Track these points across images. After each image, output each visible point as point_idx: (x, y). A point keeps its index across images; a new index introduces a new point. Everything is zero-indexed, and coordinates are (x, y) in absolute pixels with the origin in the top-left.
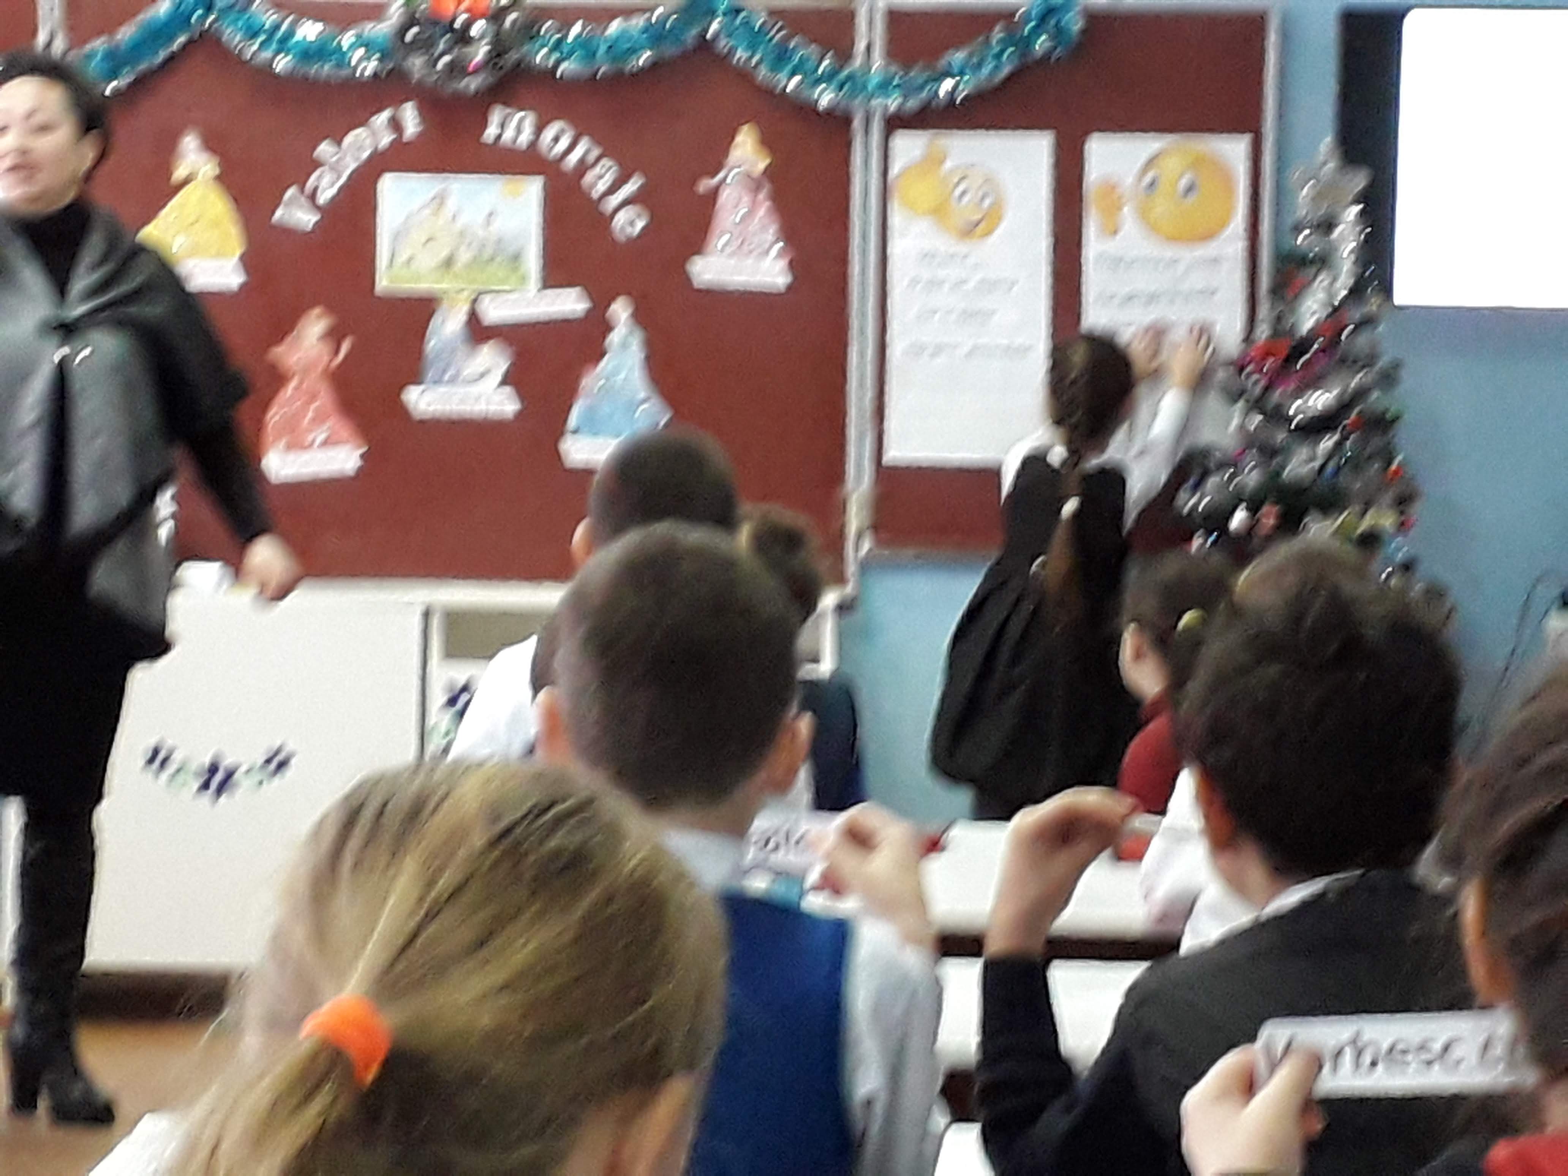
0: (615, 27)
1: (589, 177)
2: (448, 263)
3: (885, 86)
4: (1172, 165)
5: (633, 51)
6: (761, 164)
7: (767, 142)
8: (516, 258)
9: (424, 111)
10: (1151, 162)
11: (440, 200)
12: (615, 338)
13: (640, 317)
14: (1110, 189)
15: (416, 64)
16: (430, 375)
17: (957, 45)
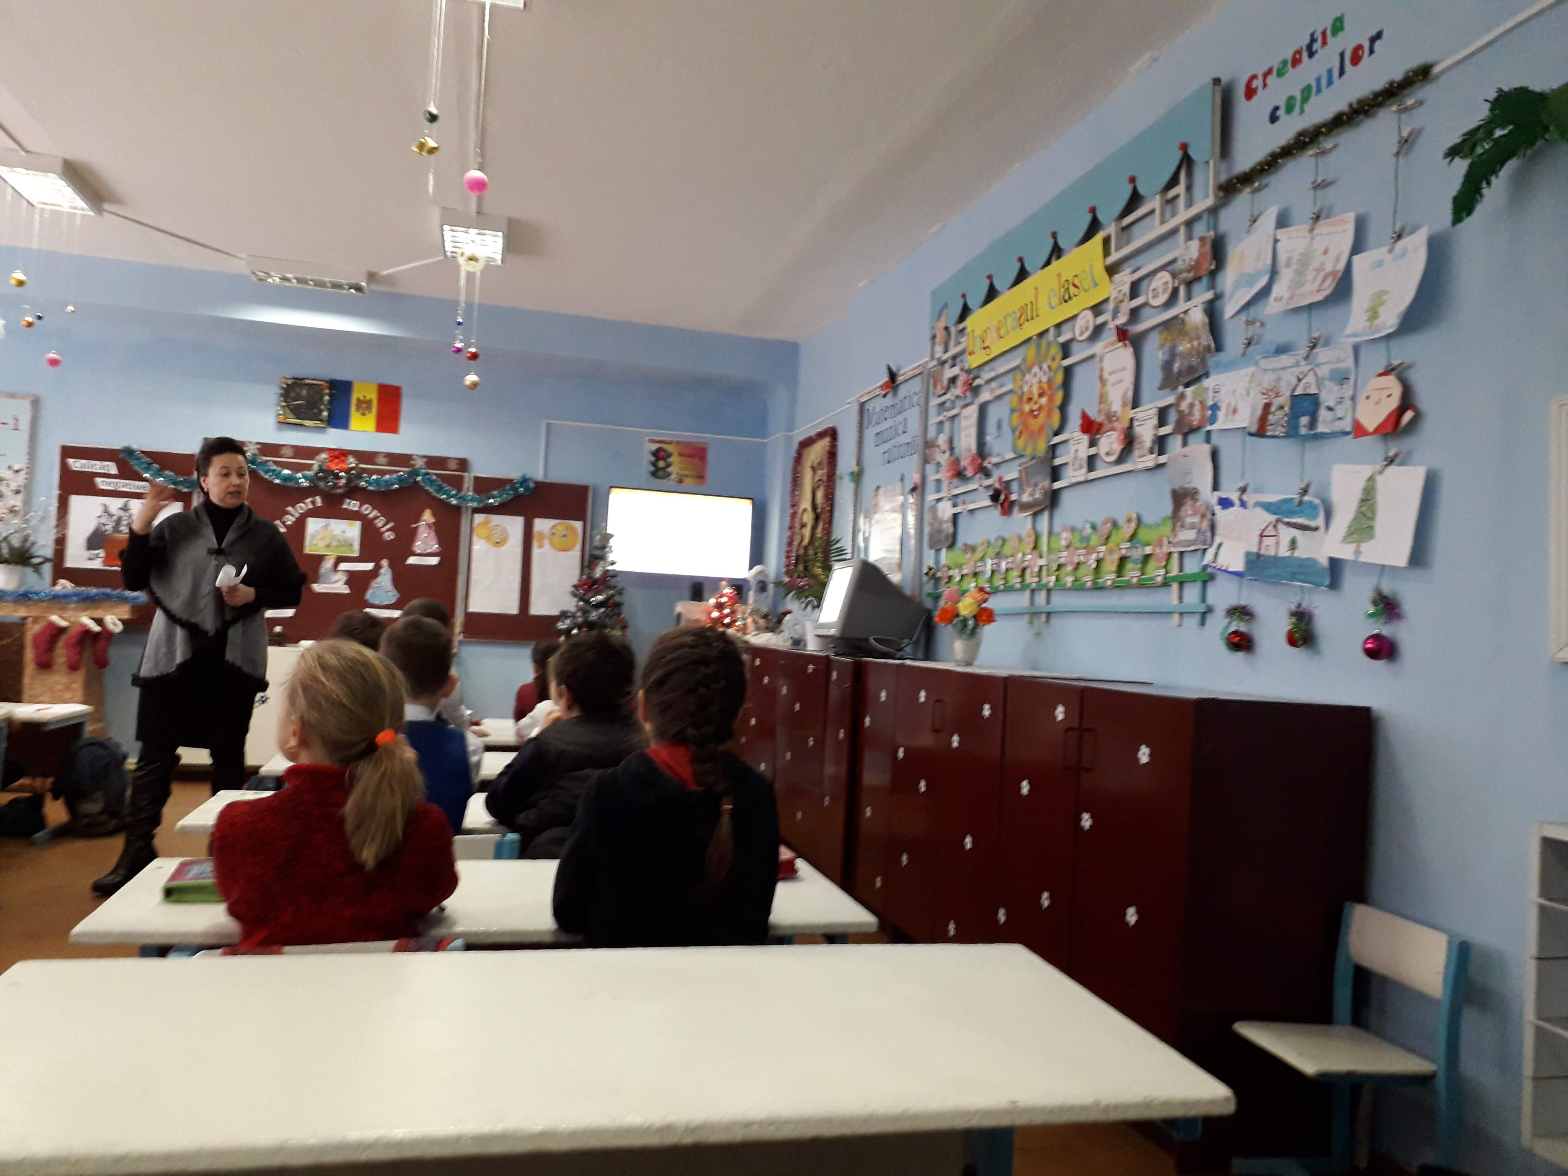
0: (387, 477)
1: (377, 521)
2: (328, 546)
3: (472, 500)
4: (560, 528)
5: (392, 485)
6: (432, 520)
7: (434, 514)
8: (351, 545)
9: (324, 500)
10: (554, 527)
11: (327, 526)
12: (382, 571)
13: (391, 566)
14: (541, 534)
15: (321, 484)
16: (321, 580)
17: (495, 489)
